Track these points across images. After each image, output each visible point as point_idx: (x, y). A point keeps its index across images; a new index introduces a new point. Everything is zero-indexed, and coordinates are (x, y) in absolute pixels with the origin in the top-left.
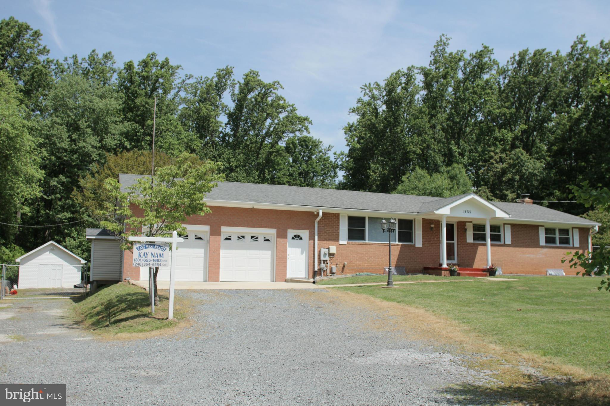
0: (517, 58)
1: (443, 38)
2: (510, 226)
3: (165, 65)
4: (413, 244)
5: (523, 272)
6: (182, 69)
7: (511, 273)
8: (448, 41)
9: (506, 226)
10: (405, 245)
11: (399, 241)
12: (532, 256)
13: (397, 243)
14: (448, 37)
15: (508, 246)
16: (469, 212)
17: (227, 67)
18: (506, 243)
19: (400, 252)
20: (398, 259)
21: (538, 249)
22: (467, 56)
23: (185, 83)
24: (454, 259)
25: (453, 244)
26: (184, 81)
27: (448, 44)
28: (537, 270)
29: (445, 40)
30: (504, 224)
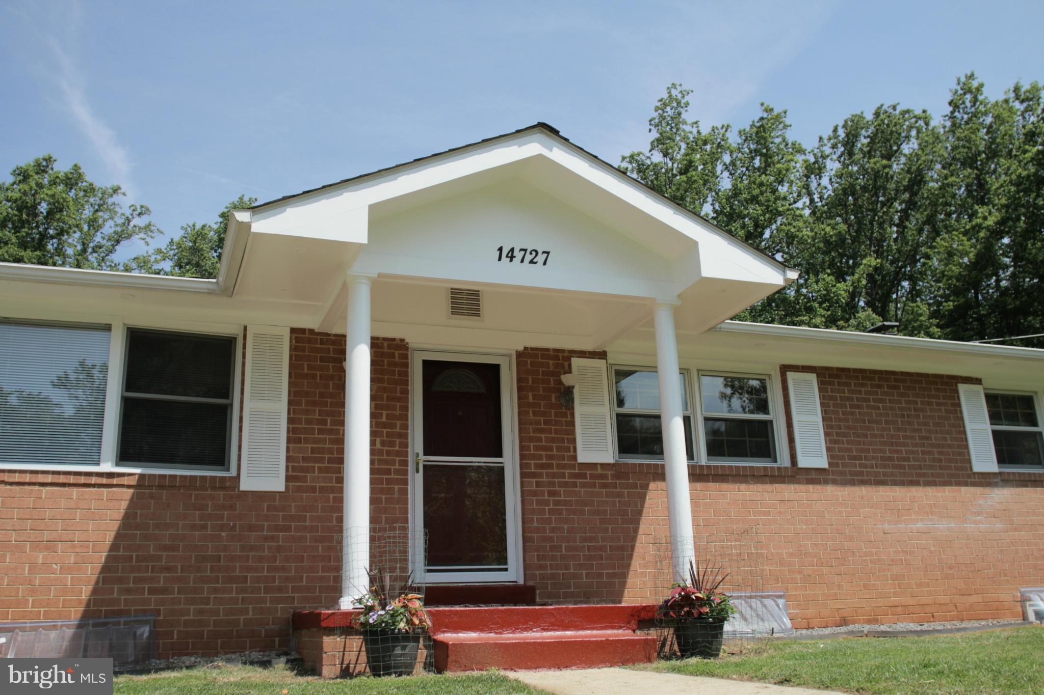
0: (842, 133)
1: (674, 93)
2: (813, 377)
3: (72, 180)
4: (233, 472)
5: (906, 612)
6: (124, 194)
7: (844, 622)
8: (687, 98)
9: (791, 376)
10: (162, 483)
11: (125, 455)
12: (943, 526)
13: (107, 466)
14: (684, 88)
15: (814, 476)
16: (533, 256)
17: (241, 198)
18: (803, 462)
19: (129, 521)
20: (105, 569)
21: (966, 492)
22: (733, 139)
23: (132, 224)
24: (502, 559)
25: (500, 472)
26: (129, 220)
27: (687, 104)
28: (975, 599)
29: (679, 96)
30: (785, 369)
